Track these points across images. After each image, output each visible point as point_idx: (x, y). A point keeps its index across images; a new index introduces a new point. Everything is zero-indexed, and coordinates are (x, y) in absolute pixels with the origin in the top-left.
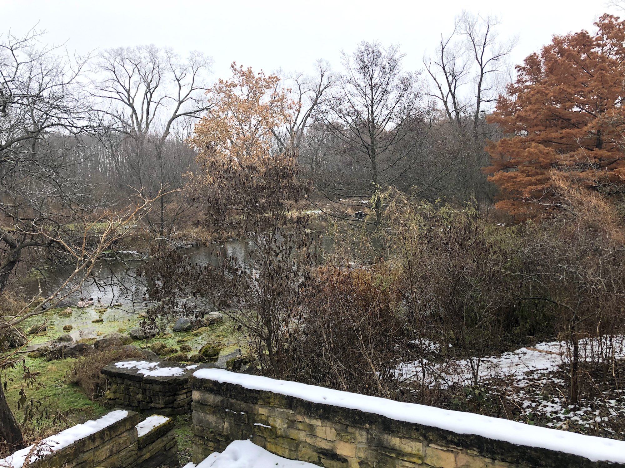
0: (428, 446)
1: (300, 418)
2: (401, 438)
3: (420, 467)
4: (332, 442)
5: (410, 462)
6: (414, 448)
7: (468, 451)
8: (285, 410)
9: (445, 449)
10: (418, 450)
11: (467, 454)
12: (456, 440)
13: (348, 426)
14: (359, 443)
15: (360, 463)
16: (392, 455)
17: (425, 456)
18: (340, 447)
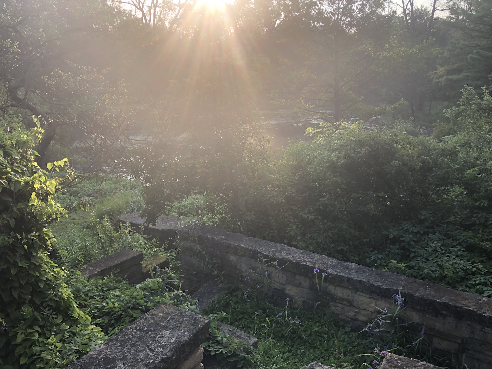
0: (356, 293)
1: (259, 265)
2: (335, 286)
3: (349, 308)
4: (284, 284)
5: (341, 304)
6: (345, 294)
7: (387, 299)
8: (249, 259)
9: (369, 296)
10: (348, 296)
11: (385, 301)
12: (378, 291)
13: (295, 274)
14: (304, 287)
15: (304, 302)
16: (328, 298)
17: (353, 301)
18: (288, 289)
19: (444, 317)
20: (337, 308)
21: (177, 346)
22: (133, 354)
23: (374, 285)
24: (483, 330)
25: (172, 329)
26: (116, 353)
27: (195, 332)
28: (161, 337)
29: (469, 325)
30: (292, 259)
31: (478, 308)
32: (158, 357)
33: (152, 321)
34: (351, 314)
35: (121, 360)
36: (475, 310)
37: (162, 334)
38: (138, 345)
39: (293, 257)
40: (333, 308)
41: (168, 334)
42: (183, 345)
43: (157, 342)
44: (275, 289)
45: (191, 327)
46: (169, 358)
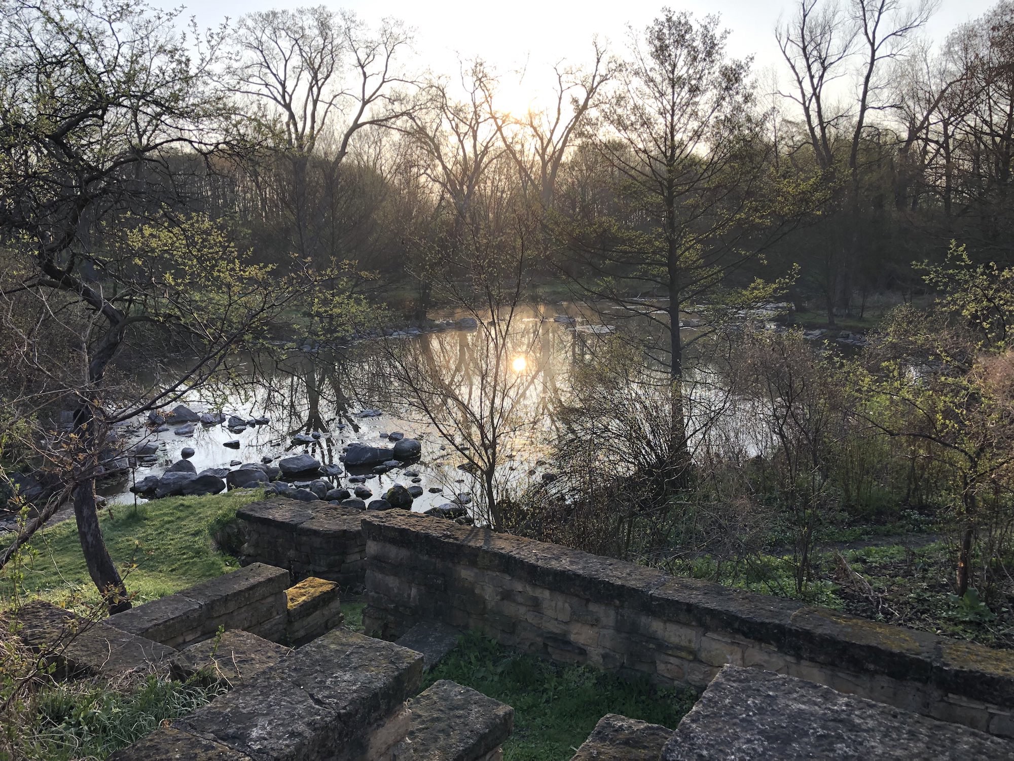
0: (704, 635)
1: (519, 586)
2: (665, 622)
3: (691, 664)
4: (566, 623)
5: (677, 657)
6: (683, 637)
7: (763, 645)
8: (498, 574)
9: (729, 641)
10: (690, 641)
11: (761, 648)
12: (745, 629)
13: (588, 601)
14: (604, 627)
15: (605, 656)
16: (651, 646)
17: (699, 650)
18: (575, 631)
19: (873, 674)
20: (669, 666)
21: (364, 695)
22: (285, 707)
23: (737, 618)
24: (945, 698)
25: (355, 668)
26: (253, 706)
27: (396, 673)
28: (336, 683)
29: (918, 690)
30: (581, 572)
31: (934, 657)
32: (330, 713)
33: (317, 657)
34: (696, 677)
35: (264, 715)
36: (929, 660)
37: (336, 677)
38: (293, 694)
39: (584, 568)
40: (661, 667)
41: (347, 677)
42: (375, 695)
43: (328, 688)
44: (549, 633)
45: (391, 666)
46: (349, 715)
